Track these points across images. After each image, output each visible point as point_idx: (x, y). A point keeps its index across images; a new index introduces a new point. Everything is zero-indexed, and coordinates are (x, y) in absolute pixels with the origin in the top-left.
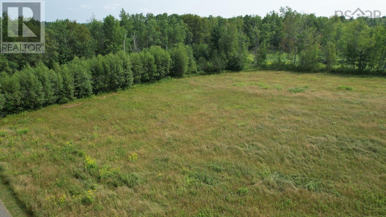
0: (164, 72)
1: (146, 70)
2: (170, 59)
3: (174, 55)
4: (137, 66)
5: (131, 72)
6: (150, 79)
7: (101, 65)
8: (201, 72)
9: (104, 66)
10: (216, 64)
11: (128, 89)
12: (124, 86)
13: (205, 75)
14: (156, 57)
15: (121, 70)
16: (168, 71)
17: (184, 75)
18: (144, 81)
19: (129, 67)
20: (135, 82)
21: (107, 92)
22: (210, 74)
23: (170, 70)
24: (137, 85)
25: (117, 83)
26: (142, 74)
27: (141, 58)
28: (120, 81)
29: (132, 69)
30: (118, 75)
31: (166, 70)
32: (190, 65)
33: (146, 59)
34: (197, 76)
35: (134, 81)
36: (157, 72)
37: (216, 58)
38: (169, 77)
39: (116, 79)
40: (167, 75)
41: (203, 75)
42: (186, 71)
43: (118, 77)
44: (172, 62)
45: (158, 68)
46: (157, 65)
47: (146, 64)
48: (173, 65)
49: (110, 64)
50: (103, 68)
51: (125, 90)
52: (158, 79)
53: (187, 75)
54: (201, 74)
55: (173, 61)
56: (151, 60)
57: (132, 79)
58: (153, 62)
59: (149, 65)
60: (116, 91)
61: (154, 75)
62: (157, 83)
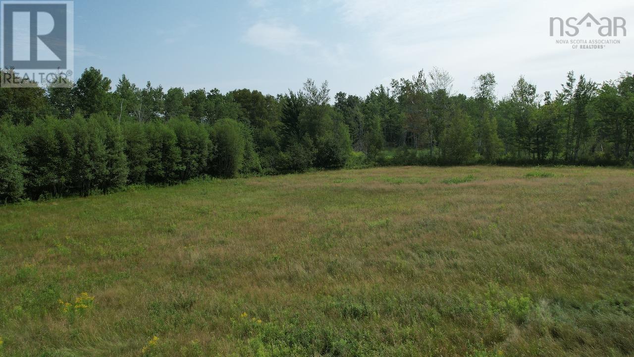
0: (196, 165)
1: (157, 157)
2: (208, 141)
3: (215, 135)
4: (138, 145)
5: (124, 157)
6: (167, 175)
7: (52, 135)
8: (269, 169)
9: (59, 136)
10: (297, 155)
11: (115, 191)
12: (107, 185)
13: (277, 174)
14: (179, 133)
15: (101, 150)
16: (205, 164)
17: (237, 174)
18: (153, 179)
19: (121, 146)
20: (133, 179)
21: (66, 195)
22: (285, 173)
23: (209, 162)
24: (137, 186)
25: (90, 176)
26: (149, 165)
27: (149, 133)
28: (97, 171)
29: (127, 152)
30: (92, 158)
31: (199, 161)
32: (247, 158)
33: (158, 135)
34: (261, 176)
35: (130, 177)
36: (180, 163)
37: (296, 145)
38: (206, 175)
39: (89, 166)
40: (202, 172)
41: (273, 174)
42: (240, 166)
43: (91, 163)
44: (212, 148)
45: (184, 155)
46: (182, 148)
47: (157, 145)
48: (213, 153)
49: (74, 135)
50: (57, 142)
51: (109, 193)
52: (183, 177)
53: (242, 175)
54: (268, 174)
55: (215, 145)
56: (170, 137)
57: (126, 172)
58: (174, 141)
59: (165, 149)
60: (86, 195)
61: (176, 168)
62: (181, 184)
